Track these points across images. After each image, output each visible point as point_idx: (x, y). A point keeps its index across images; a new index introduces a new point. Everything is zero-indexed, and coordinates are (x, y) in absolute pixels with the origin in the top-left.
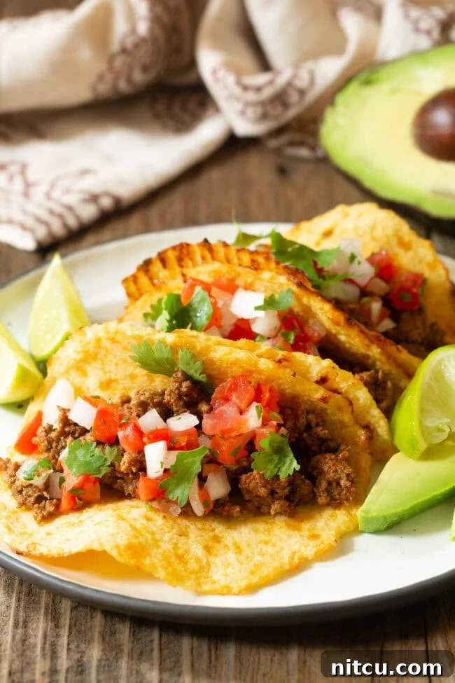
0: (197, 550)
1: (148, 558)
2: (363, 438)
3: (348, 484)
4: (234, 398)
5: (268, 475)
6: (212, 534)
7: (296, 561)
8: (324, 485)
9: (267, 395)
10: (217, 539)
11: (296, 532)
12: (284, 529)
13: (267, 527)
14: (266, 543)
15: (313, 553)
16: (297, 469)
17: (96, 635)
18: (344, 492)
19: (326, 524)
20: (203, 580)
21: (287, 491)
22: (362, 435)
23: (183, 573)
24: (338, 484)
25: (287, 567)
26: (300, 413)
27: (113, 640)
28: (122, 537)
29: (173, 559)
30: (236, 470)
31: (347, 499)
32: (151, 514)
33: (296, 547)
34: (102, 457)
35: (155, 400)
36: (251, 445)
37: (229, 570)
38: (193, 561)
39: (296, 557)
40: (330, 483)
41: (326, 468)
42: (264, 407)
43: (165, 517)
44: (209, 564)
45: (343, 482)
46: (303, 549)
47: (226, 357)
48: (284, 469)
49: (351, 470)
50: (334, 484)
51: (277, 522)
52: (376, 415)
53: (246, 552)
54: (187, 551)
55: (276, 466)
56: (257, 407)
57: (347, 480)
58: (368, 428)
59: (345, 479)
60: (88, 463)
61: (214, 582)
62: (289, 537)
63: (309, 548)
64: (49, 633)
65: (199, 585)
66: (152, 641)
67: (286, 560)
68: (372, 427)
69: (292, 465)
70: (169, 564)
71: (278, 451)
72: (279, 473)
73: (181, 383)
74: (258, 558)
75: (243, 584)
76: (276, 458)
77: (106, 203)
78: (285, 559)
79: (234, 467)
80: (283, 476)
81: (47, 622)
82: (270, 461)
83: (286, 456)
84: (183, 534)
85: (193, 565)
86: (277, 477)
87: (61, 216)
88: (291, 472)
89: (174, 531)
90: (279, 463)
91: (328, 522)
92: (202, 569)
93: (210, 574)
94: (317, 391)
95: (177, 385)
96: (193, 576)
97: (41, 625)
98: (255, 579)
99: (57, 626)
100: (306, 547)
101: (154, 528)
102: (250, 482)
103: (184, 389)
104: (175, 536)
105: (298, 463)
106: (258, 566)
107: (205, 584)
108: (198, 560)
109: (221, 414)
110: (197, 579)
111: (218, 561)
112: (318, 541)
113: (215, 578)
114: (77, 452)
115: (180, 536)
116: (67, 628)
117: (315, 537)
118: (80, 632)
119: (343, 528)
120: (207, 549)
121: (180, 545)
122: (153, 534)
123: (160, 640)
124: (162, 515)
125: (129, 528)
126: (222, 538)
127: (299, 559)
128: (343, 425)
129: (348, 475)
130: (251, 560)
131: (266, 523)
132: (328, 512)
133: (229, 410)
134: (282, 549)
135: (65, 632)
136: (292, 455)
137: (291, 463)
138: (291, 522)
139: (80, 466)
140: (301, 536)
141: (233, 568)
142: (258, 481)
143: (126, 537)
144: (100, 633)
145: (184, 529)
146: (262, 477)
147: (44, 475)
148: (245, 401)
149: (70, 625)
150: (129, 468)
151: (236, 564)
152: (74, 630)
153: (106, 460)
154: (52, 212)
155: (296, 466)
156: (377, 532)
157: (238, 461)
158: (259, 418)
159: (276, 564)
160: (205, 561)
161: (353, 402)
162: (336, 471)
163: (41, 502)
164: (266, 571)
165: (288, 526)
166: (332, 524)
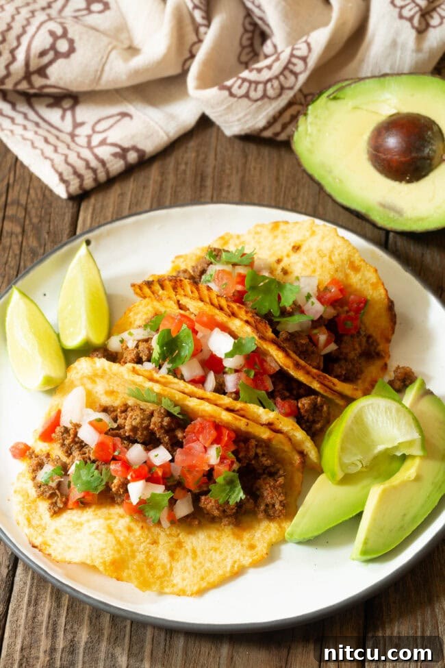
0: (163, 557)
1: (126, 571)
2: (298, 462)
3: (281, 508)
4: (201, 438)
5: (221, 501)
6: (176, 539)
7: (236, 569)
8: (262, 507)
9: (226, 439)
10: (180, 545)
11: (239, 541)
12: (231, 537)
13: (218, 534)
14: (216, 550)
15: (248, 563)
16: (243, 498)
17: (86, 618)
18: (278, 512)
19: (262, 535)
20: (165, 584)
21: (234, 511)
22: (297, 459)
23: (152, 580)
24: (274, 506)
25: (228, 575)
26: (250, 447)
27: (98, 624)
28: (108, 553)
29: (145, 568)
30: (198, 493)
31: (279, 517)
32: (133, 525)
33: (237, 556)
34: (99, 478)
35: (144, 425)
36: (210, 474)
37: (186, 574)
38: (159, 567)
39: (236, 566)
40: (267, 505)
41: (265, 494)
42: (223, 447)
43: (142, 527)
44: (171, 569)
45: (277, 506)
46: (242, 558)
47: (197, 407)
48: (233, 497)
49: (283, 498)
50: (271, 507)
51: (226, 531)
52: (309, 446)
53: (200, 559)
54: (156, 559)
55: (227, 494)
56: (217, 448)
57: (280, 505)
58: (302, 454)
59: (278, 504)
60: (89, 482)
61: (174, 586)
62: (233, 545)
63: (247, 558)
64: (52, 613)
65: (162, 588)
66: (125, 627)
67: (228, 569)
68: (305, 452)
69: (239, 495)
70: (142, 573)
71: (230, 483)
72: (230, 500)
73: (163, 418)
74: (208, 565)
75: (195, 589)
76: (228, 488)
77: (132, 157)
78: (228, 567)
79: (197, 491)
80: (232, 502)
81: (52, 602)
82: (224, 491)
83: (235, 487)
84: (155, 542)
85: (159, 572)
86: (228, 502)
87: (94, 171)
88: (238, 500)
89: (148, 541)
90: (230, 491)
91: (264, 533)
92: (165, 574)
93: (172, 578)
94: (265, 433)
95: (160, 420)
96: (158, 582)
97: (48, 605)
98: (204, 584)
99: (59, 606)
100: (244, 556)
101: (132, 539)
102: (208, 504)
103: (165, 423)
104: (148, 545)
105: (245, 493)
106: (208, 572)
107: (167, 587)
108: (164, 566)
109: (190, 449)
110: (162, 583)
111: (178, 566)
112: (253, 552)
113: (175, 582)
114: (81, 471)
115: (153, 544)
116: (66, 608)
117: (252, 547)
118: (74, 613)
119: (274, 540)
120: (172, 554)
121: (151, 553)
122: (132, 545)
123: (131, 627)
124: (140, 525)
125: (114, 542)
126: (184, 542)
127: (238, 567)
128: (284, 451)
129: (281, 502)
130: (203, 566)
131: (218, 530)
132: (265, 524)
133: (197, 447)
134: (227, 557)
135: (64, 613)
136: (240, 487)
137: (239, 493)
138: (236, 530)
139: (83, 484)
140: (242, 545)
141: (189, 573)
142: (213, 504)
143: (111, 553)
144: (89, 616)
145: (155, 537)
146: (216, 501)
147: (57, 480)
148: (210, 441)
149: (68, 605)
150: (118, 490)
151: (192, 569)
152: (70, 611)
153: (102, 480)
154: (88, 166)
155: (242, 495)
156: (300, 543)
157: (200, 487)
158: (218, 457)
159: (221, 572)
160: (169, 566)
161: (292, 438)
162: (272, 498)
163: (54, 498)
164: (212, 578)
165: (234, 534)
166: (266, 536)
